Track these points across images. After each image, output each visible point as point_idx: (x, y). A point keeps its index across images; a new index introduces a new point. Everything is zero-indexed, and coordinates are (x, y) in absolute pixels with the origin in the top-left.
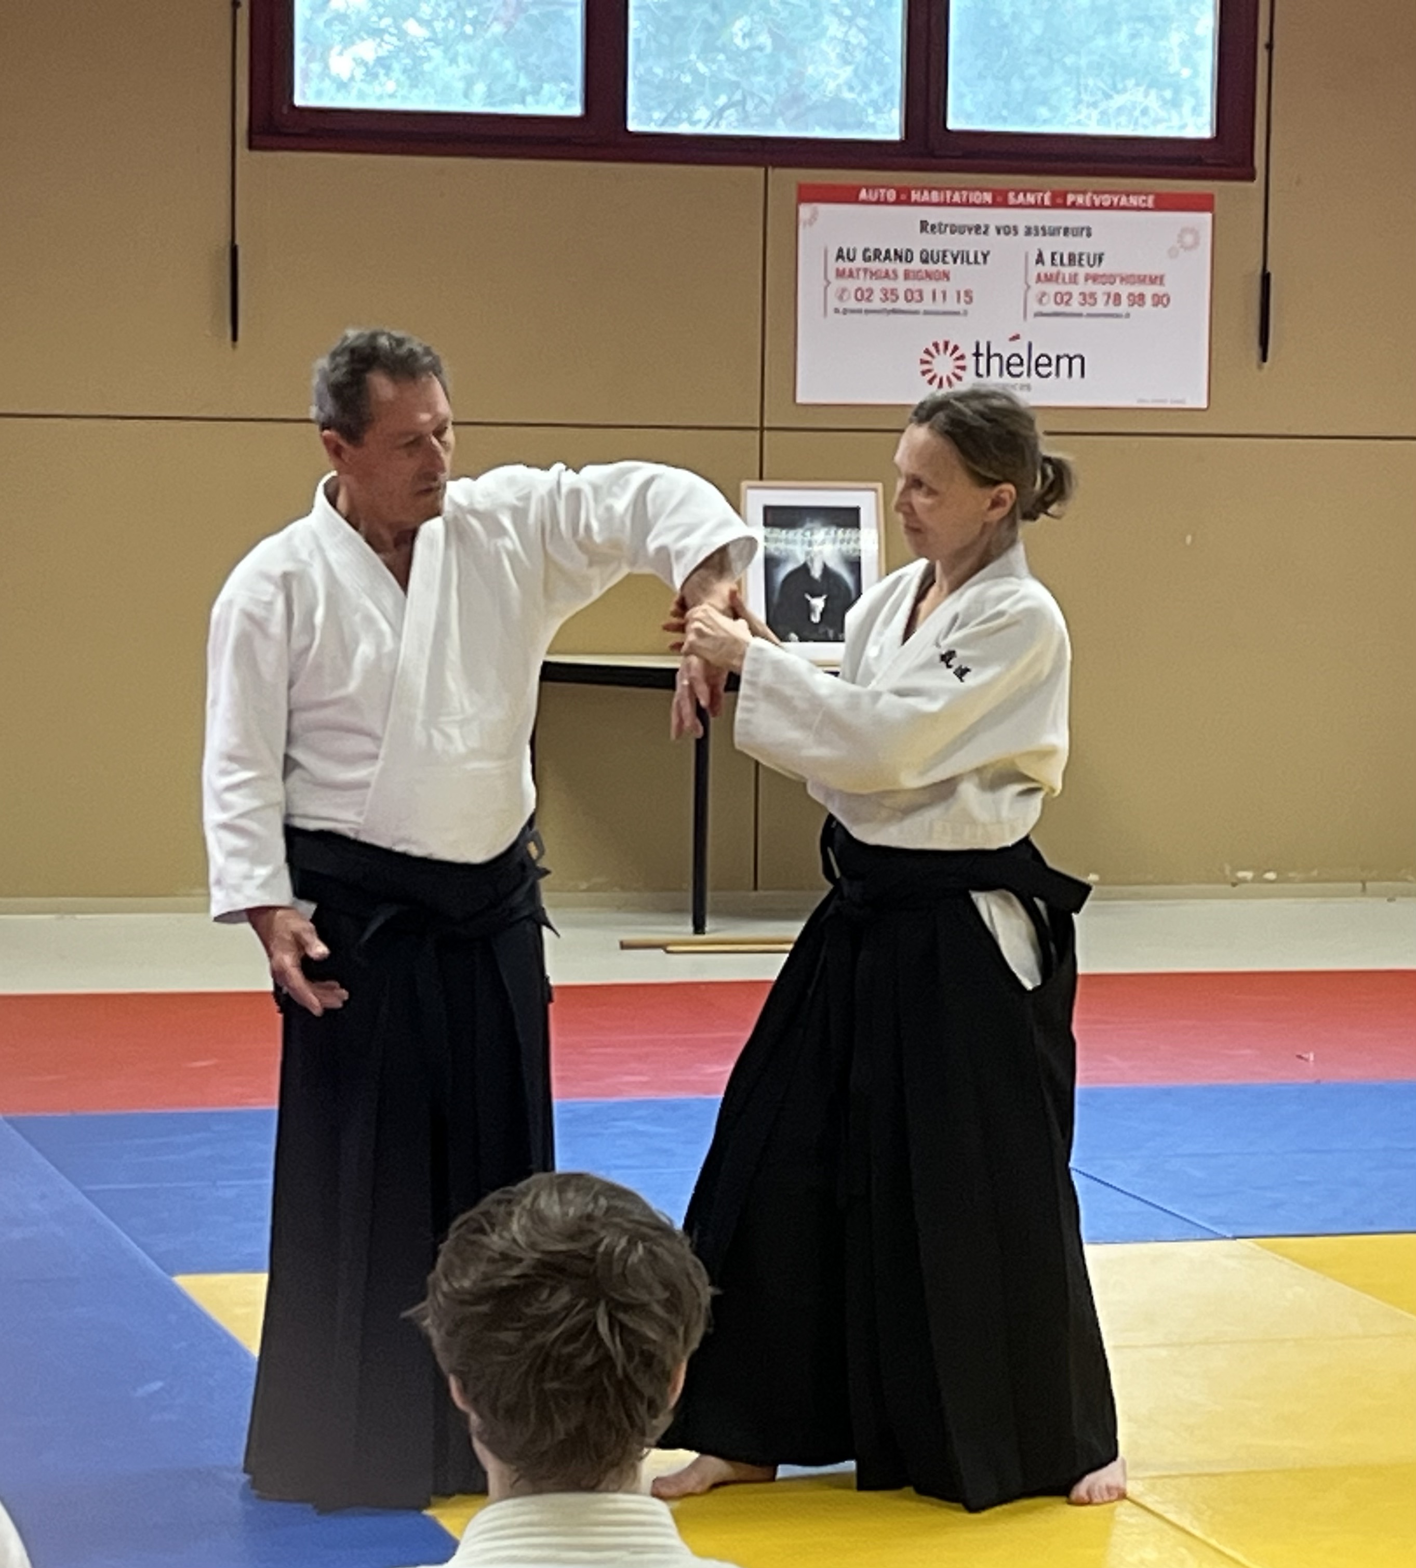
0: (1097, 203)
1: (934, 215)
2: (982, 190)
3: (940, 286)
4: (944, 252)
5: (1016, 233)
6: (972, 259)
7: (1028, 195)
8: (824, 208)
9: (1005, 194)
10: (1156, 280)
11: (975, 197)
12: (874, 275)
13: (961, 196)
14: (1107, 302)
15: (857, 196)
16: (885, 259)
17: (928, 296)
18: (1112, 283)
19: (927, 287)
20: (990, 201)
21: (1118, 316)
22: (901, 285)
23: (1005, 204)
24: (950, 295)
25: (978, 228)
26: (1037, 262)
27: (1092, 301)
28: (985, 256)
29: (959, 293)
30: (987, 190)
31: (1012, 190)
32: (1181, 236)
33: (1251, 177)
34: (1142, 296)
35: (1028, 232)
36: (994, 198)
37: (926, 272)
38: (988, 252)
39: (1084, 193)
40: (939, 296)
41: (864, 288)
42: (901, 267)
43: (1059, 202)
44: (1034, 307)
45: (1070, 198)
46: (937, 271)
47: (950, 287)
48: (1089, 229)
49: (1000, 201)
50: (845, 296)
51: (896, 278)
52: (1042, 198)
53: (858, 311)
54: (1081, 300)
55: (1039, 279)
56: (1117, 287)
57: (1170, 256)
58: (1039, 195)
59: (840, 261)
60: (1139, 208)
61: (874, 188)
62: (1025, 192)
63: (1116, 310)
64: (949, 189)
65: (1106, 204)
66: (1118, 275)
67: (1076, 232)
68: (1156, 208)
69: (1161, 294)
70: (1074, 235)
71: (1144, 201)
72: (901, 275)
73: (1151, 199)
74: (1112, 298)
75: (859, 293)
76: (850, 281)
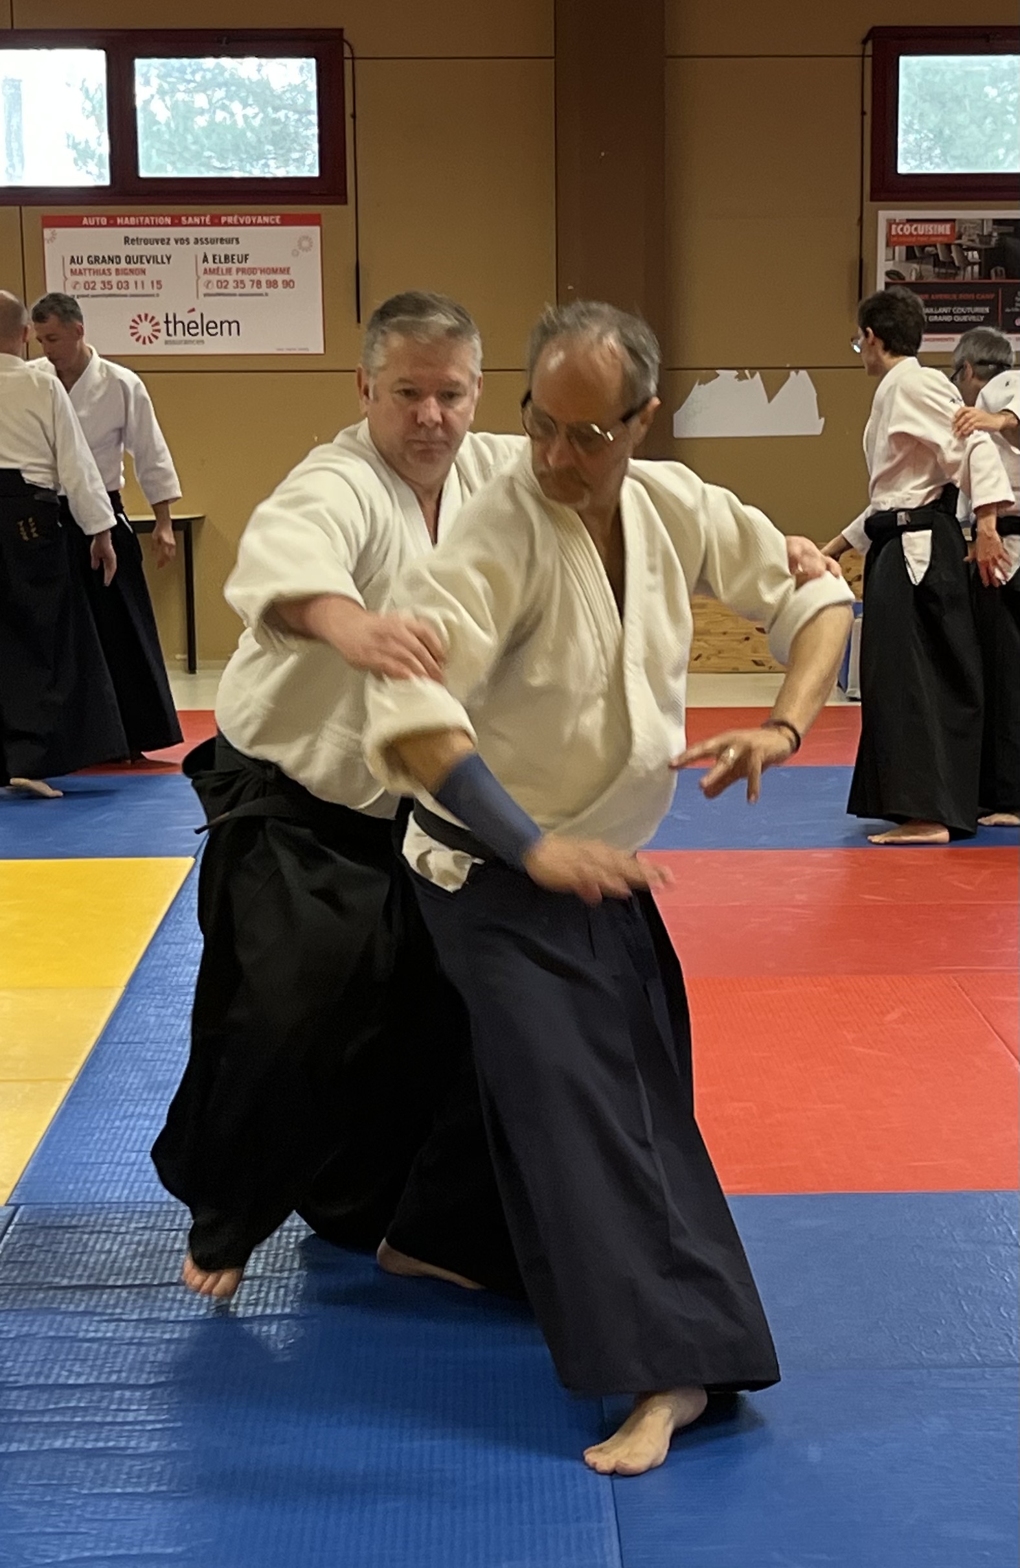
0: (242, 222)
1: (132, 233)
2: (164, 216)
3: (140, 278)
4: (141, 257)
5: (188, 243)
6: (159, 260)
7: (195, 218)
8: (58, 230)
9: (179, 218)
10: (286, 271)
11: (160, 220)
12: (96, 272)
13: (150, 220)
14: (252, 287)
15: (82, 222)
16: (102, 262)
17: (132, 285)
18: (254, 274)
19: (131, 279)
20: (169, 222)
21: (261, 295)
22: (114, 278)
23: (180, 224)
24: (148, 284)
25: (162, 241)
26: (204, 262)
27: (242, 286)
28: (169, 259)
29: (152, 283)
30: (167, 216)
31: (183, 215)
32: (299, 242)
33: (345, 202)
34: (275, 282)
36: (172, 222)
37: (130, 270)
38: (170, 257)
39: (233, 215)
40: (139, 284)
41: (89, 281)
42: (113, 267)
43: (216, 222)
44: (203, 290)
45: (223, 219)
46: (137, 269)
47: (147, 279)
48: (237, 240)
49: (176, 222)
50: (78, 286)
51: (110, 274)
52: (205, 220)
53: (87, 296)
54: (235, 285)
55: (205, 272)
56: (258, 276)
57: (293, 254)
58: (203, 218)
59: (73, 264)
60: (270, 225)
61: (91, 216)
62: (193, 216)
63: (259, 291)
64: (142, 216)
65: (247, 223)
66: (259, 268)
67: (227, 241)
68: (282, 224)
69: (288, 280)
70: (226, 243)
71: (273, 219)
72: (113, 272)
73: (278, 218)
74: (255, 283)
75: (87, 284)
76: (80, 277)
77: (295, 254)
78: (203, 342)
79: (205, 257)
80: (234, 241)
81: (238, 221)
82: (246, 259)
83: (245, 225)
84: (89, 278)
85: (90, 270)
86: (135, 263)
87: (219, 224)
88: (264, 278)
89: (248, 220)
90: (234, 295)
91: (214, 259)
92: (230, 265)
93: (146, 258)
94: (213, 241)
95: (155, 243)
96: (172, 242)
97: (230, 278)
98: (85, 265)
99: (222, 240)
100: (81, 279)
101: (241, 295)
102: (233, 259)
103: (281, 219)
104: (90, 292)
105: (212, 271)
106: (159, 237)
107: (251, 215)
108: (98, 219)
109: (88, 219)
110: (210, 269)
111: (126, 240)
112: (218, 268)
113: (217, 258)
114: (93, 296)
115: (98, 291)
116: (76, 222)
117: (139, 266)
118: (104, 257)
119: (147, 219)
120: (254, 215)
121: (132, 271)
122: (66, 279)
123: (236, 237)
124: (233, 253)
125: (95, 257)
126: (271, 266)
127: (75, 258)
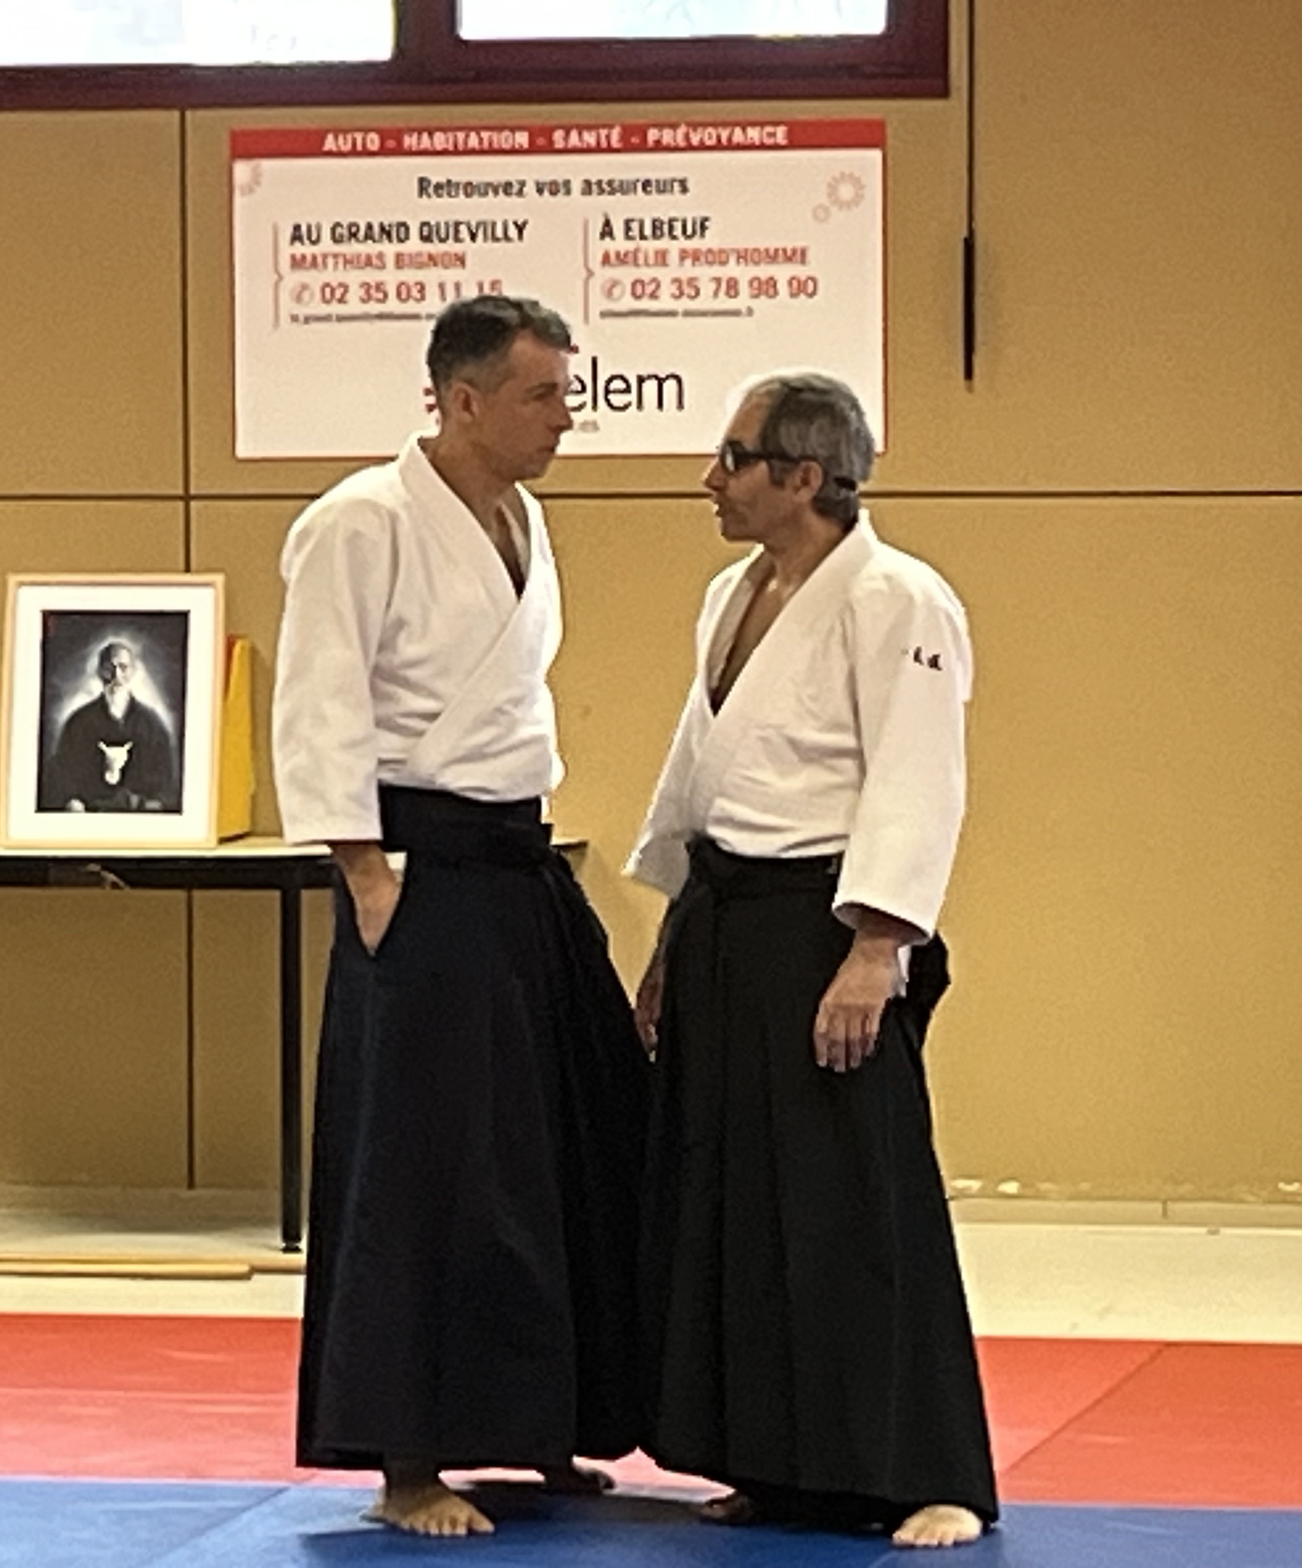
0: (695, 140)
1: (439, 169)
2: (513, 130)
3: (451, 275)
4: (457, 224)
5: (568, 192)
6: (499, 233)
7: (586, 134)
8: (267, 165)
9: (548, 132)
10: (794, 256)
11: (503, 139)
12: (349, 262)
13: (481, 140)
14: (716, 294)
15: (321, 144)
16: (366, 238)
17: (432, 292)
18: (724, 263)
19: (431, 277)
20: (526, 145)
21: (736, 313)
23: (550, 149)
25: (507, 188)
26: (603, 235)
27: (692, 291)
28: (520, 229)
29: (481, 286)
30: (521, 128)
31: (560, 126)
32: (832, 190)
33: (944, 92)
34: (772, 283)
35: (587, 188)
36: (532, 140)
37: (428, 255)
38: (525, 223)
39: (674, 126)
40: (451, 291)
41: (334, 284)
42: (390, 249)
43: (634, 142)
44: (599, 303)
45: (652, 136)
46: (446, 254)
47: (468, 277)
48: (683, 182)
49: (542, 144)
50: (306, 295)
51: (383, 267)
52: (608, 137)
53: (326, 318)
54: (674, 289)
56: (733, 269)
57: (815, 217)
58: (603, 132)
59: (297, 244)
60: (763, 147)
61: (345, 132)
62: (581, 129)
63: (731, 304)
64: (460, 129)
65: (709, 143)
66: (733, 250)
67: (664, 187)
68: (792, 145)
69: (803, 278)
70: (660, 191)
71: (773, 135)
72: (390, 261)
73: (781, 131)
74: (724, 286)
75: (328, 290)
76: (313, 273)
77: (821, 214)
78: (595, 426)
79: (607, 223)
80: (676, 186)
81: (687, 137)
82: (703, 228)
83: (702, 147)
84: (332, 275)
85: (336, 256)
86: (442, 241)
87: (643, 148)
88: (743, 273)
89: (709, 135)
90: (672, 314)
91: (628, 229)
92: (664, 243)
93: (469, 228)
94: (625, 188)
95: (491, 193)
97: (664, 275)
98: (327, 244)
99: (646, 184)
100: (315, 278)
101: (688, 314)
102: (671, 228)
103: (790, 134)
104: (335, 309)
105: (622, 259)
106: (498, 178)
107: (715, 125)
108: (359, 137)
109: (336, 138)
110: (618, 254)
111: (423, 185)
112: (636, 251)
113: (635, 226)
114: (341, 319)
115: (354, 306)
116: (308, 146)
117: (451, 247)
118: (370, 227)
119: (473, 135)
120: (725, 125)
121: (433, 260)
122: (280, 278)
123: (680, 175)
124: (673, 214)
125: (351, 225)
126: (762, 246)
127: (304, 229)
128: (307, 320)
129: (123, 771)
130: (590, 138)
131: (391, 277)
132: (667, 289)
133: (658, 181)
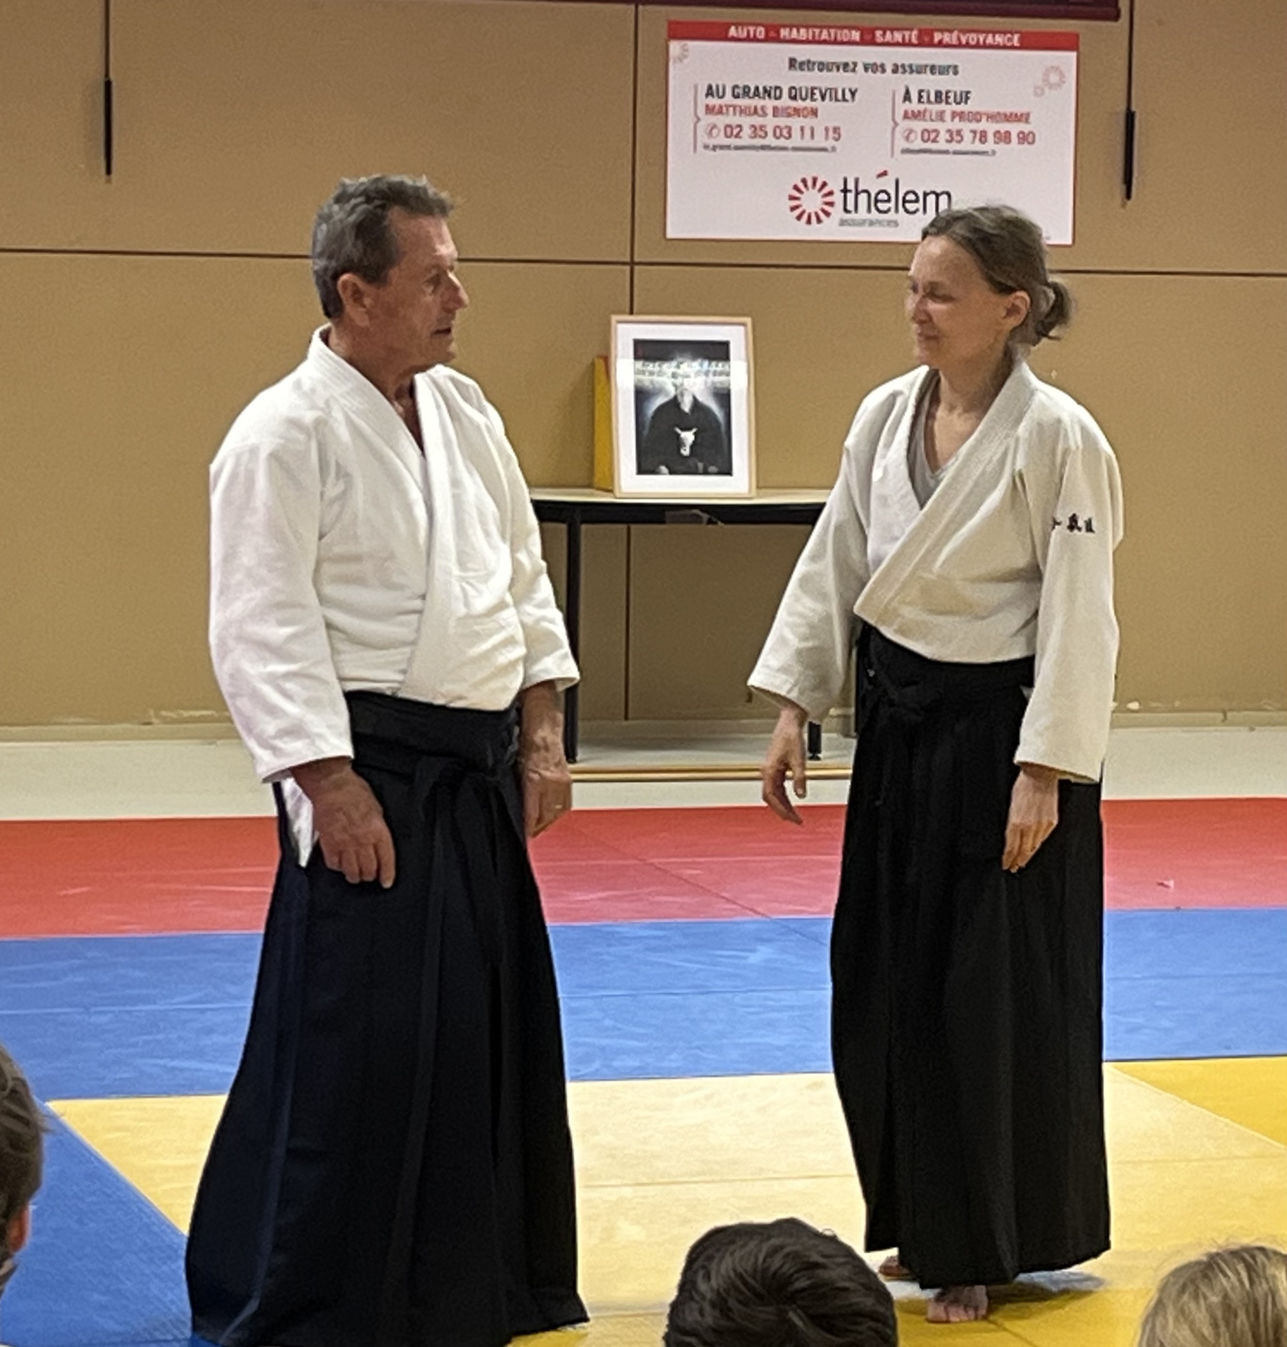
0: (964, 41)
1: (803, 52)
2: (850, 28)
3: (808, 122)
5: (884, 71)
6: (840, 96)
7: (896, 34)
8: (694, 45)
9: (872, 31)
10: (1023, 118)
11: (844, 35)
12: (743, 111)
13: (829, 35)
14: (973, 142)
15: (726, 33)
16: (754, 96)
17: (796, 133)
18: (979, 121)
19: (796, 123)
20: (858, 39)
21: (985, 153)
23: (873, 42)
24: (820, 133)
25: (846, 65)
26: (904, 99)
27: (959, 138)
28: (853, 94)
29: (827, 129)
30: (855, 28)
31: (880, 28)
32: (1046, 74)
33: (1116, 17)
34: (1008, 133)
35: (895, 71)
36: (862, 36)
37: (795, 109)
38: (856, 90)
39: (951, 31)
40: (807, 133)
41: (733, 124)
42: (769, 103)
43: (926, 40)
45: (937, 37)
46: (805, 108)
47: (819, 124)
48: (956, 67)
49: (868, 39)
50: (715, 132)
51: (765, 114)
53: (728, 147)
54: (948, 137)
55: (906, 116)
56: (983, 125)
57: (1036, 94)
58: (907, 34)
59: (710, 97)
60: (1005, 47)
61: (742, 25)
62: (892, 30)
63: (982, 147)
65: (972, 43)
66: (984, 114)
67: (943, 70)
68: (1022, 47)
69: (1026, 131)
70: (940, 73)
71: (1010, 40)
72: (770, 111)
73: (1016, 37)
74: (978, 136)
75: (729, 130)
76: (720, 117)
77: (1039, 92)
78: (896, 223)
79: (907, 92)
80: (951, 70)
81: (959, 39)
82: (967, 98)
83: (968, 46)
84: (733, 119)
85: (734, 107)
86: (804, 100)
87: (931, 44)
88: (991, 128)
89: (973, 38)
90: (946, 152)
91: (920, 97)
92: (943, 106)
93: (821, 92)
94: (920, 70)
95: (835, 69)
96: (860, 68)
97: (942, 127)
98: (728, 99)
99: (933, 69)
100: (721, 121)
101: (956, 153)
102: (947, 97)
103: (1021, 40)
104: (733, 141)
105: (916, 116)
106: (841, 59)
107: (976, 32)
108: (752, 29)
109: (737, 29)
110: (913, 112)
111: (792, 63)
112: (925, 111)
113: (924, 94)
114: (737, 148)
115: (745, 140)
116: (718, 33)
117: (808, 103)
118: (757, 88)
119: (825, 32)
120: (983, 32)
121: (797, 112)
122: (699, 119)
126: (1002, 110)
127: (714, 88)
128: (714, 148)
129: (692, 447)
130: (898, 37)
131: (770, 122)
132: (943, 136)
133: (940, 66)
